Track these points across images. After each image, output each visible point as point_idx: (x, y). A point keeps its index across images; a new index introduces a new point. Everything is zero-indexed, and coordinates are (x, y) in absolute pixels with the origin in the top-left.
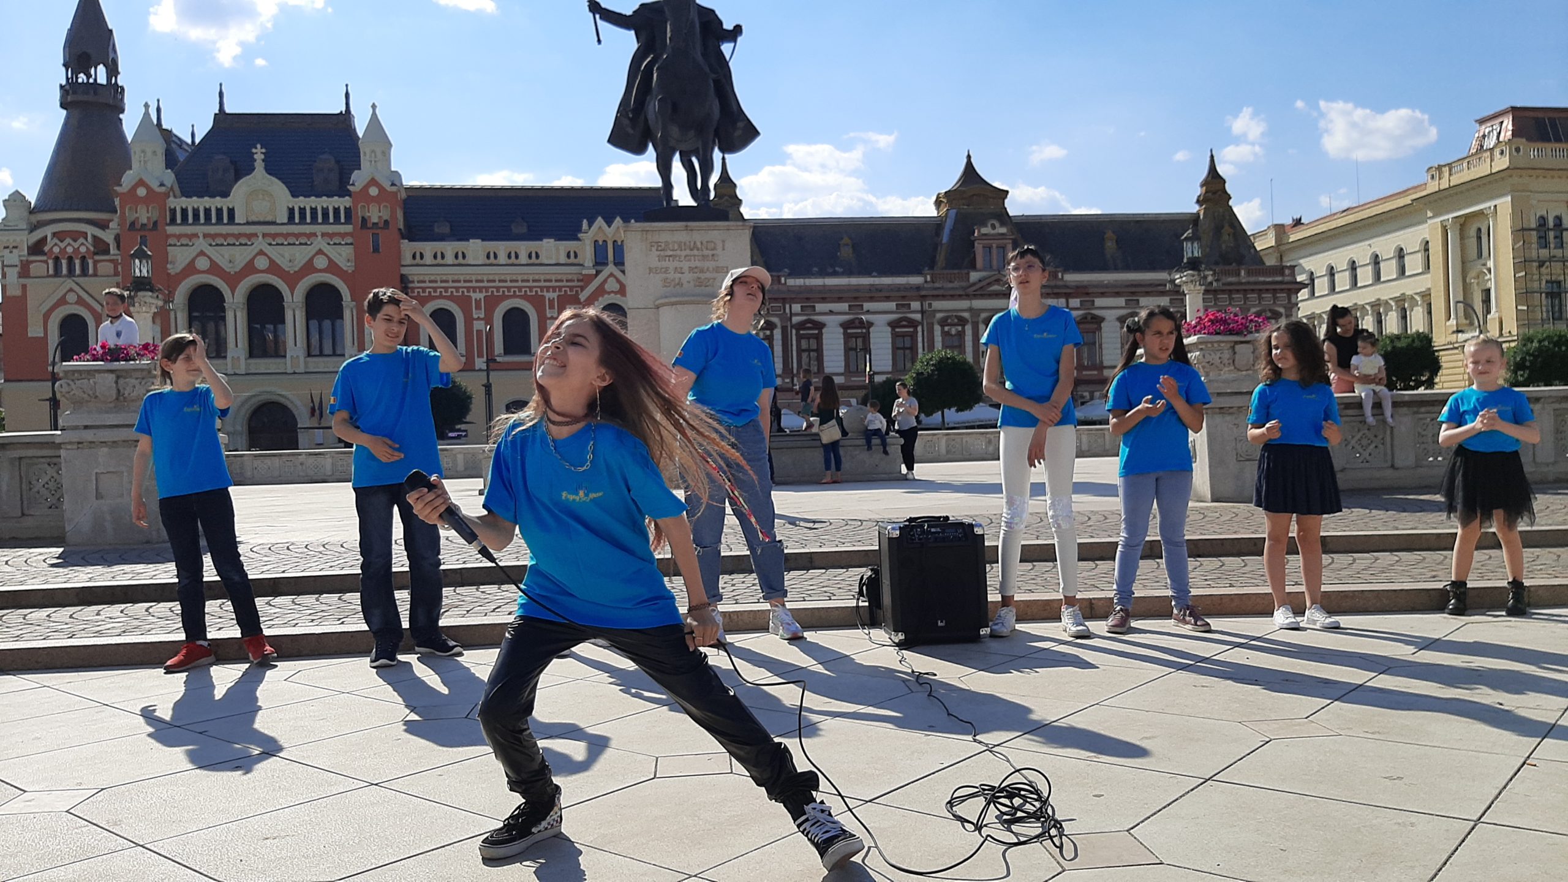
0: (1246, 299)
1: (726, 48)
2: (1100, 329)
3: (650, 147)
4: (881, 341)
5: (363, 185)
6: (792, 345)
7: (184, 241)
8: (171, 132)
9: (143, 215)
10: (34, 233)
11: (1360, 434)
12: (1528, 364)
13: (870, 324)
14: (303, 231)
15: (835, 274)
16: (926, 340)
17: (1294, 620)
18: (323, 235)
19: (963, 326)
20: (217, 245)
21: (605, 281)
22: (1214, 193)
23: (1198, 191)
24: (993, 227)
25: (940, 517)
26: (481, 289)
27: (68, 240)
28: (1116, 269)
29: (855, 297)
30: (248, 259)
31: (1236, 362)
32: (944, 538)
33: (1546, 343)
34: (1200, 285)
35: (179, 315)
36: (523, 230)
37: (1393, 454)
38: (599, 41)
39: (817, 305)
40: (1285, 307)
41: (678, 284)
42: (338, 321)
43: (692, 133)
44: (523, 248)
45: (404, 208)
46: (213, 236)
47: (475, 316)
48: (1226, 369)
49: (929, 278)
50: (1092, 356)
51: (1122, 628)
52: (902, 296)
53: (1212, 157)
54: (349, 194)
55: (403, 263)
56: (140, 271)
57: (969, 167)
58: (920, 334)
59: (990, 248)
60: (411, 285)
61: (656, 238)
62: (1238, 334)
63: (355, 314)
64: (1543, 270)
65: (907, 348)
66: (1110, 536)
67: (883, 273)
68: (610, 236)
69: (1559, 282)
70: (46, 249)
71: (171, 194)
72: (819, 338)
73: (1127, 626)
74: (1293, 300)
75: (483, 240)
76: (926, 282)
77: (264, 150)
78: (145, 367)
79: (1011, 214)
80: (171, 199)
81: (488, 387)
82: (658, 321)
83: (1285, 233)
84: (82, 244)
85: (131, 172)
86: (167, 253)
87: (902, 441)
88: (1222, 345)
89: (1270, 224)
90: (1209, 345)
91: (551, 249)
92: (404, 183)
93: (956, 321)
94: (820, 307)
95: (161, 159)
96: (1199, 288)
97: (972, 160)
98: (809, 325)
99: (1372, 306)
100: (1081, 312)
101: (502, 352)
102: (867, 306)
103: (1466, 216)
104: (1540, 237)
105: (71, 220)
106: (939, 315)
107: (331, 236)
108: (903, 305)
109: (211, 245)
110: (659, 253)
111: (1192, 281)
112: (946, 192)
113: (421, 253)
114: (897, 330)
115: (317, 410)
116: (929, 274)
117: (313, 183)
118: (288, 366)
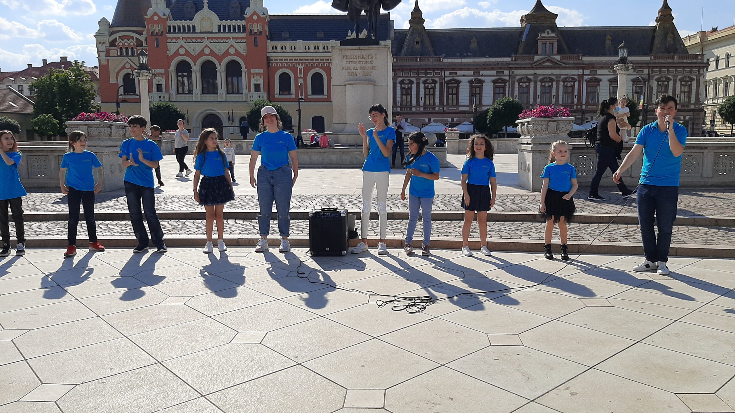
0: (676, 71)
2: (599, 85)
4: (488, 90)
5: (250, 15)
6: (444, 91)
7: (174, 41)
9: (157, 29)
10: (111, 36)
13: (484, 81)
14: (225, 36)
15: (467, 56)
16: (510, 89)
18: (233, 38)
19: (530, 83)
20: (188, 42)
22: (665, 16)
23: (657, 15)
24: (548, 33)
27: (126, 40)
29: (477, 68)
30: (201, 49)
35: (172, 74)
36: (321, 35)
39: (457, 72)
40: (696, 76)
41: (355, 75)
42: (240, 78)
44: (321, 44)
45: (269, 25)
46: (187, 38)
47: (299, 76)
48: (544, 133)
49: (514, 59)
52: (499, 68)
54: (244, 19)
55: (268, 51)
56: (142, 61)
57: (539, 2)
58: (507, 86)
59: (546, 44)
60: (271, 62)
61: (346, 53)
62: (549, 117)
63: (247, 74)
65: (501, 93)
67: (491, 56)
70: (117, 44)
71: (168, 19)
72: (458, 88)
75: (303, 40)
76: (512, 60)
79: (558, 27)
80: (169, 21)
81: (299, 111)
82: (345, 92)
83: (706, 36)
84: (132, 42)
85: (151, 9)
86: (167, 46)
88: (543, 122)
89: (698, 31)
91: (333, 44)
92: (269, 13)
93: (526, 80)
94: (459, 73)
95: (163, 4)
98: (453, 82)
100: (590, 77)
101: (311, 93)
102: (482, 72)
105: (126, 31)
106: (518, 77)
107: (237, 38)
108: (500, 72)
109: (185, 43)
110: (346, 60)
111: (621, 69)
112: (526, 15)
113: (276, 47)
114: (496, 84)
115: (231, 118)
116: (513, 57)
117: (229, 13)
118: (219, 97)
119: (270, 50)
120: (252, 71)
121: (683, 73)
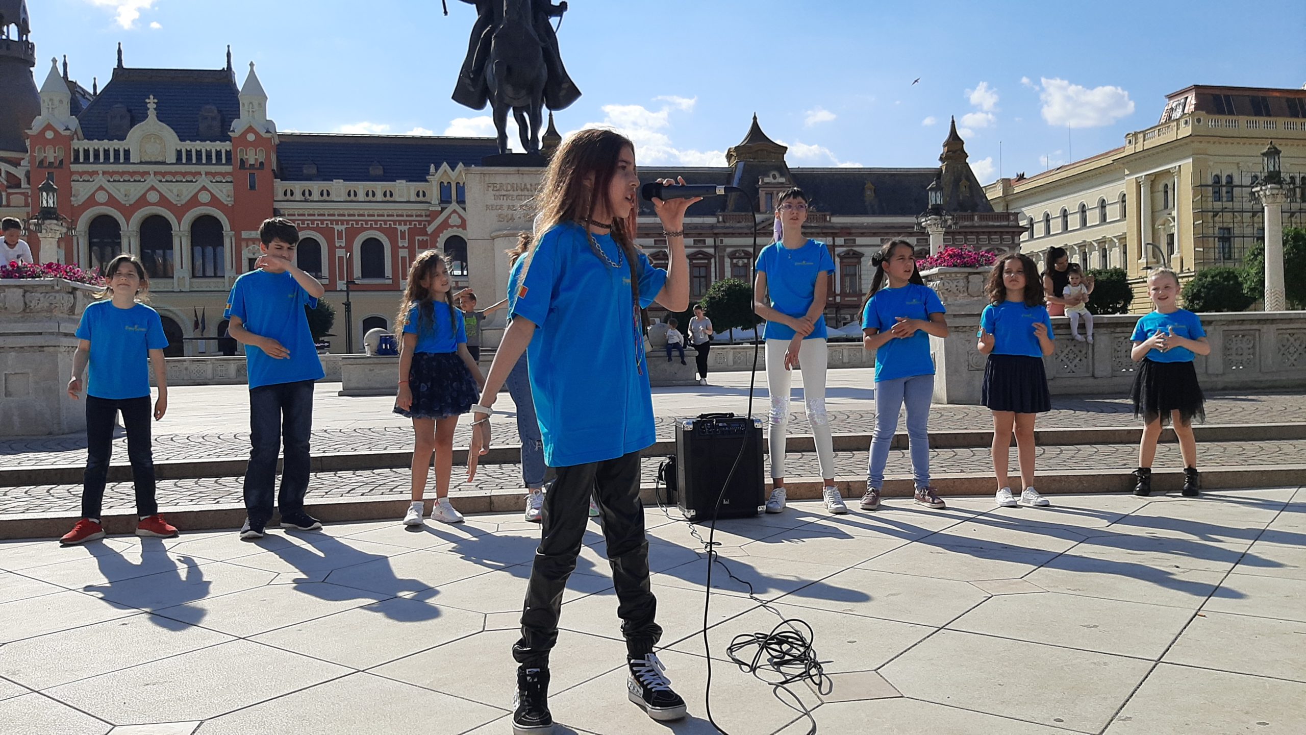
0: (978, 240)
1: (553, 21)
2: (860, 263)
3: (488, 103)
5: (241, 132)
7: (86, 177)
8: (75, 83)
9: (51, 155)
11: (1068, 349)
12: (1203, 295)
14: (190, 170)
16: (717, 270)
17: (1012, 499)
18: (207, 174)
19: (749, 258)
20: (114, 181)
21: (449, 217)
22: (954, 152)
23: (941, 150)
24: (774, 177)
25: (727, 414)
26: (342, 222)
28: (874, 214)
30: (143, 192)
31: (969, 290)
32: (729, 431)
33: (1218, 278)
34: (941, 227)
35: (81, 241)
36: (380, 171)
37: (1093, 366)
38: (446, 13)
40: (1009, 247)
41: (511, 219)
42: (219, 249)
43: (523, 92)
44: (379, 187)
45: (277, 152)
46: (112, 174)
47: (337, 245)
48: (961, 295)
49: (721, 219)
50: (853, 284)
51: (874, 505)
52: (698, 233)
53: (953, 122)
54: (229, 139)
55: (276, 199)
56: (47, 202)
57: (755, 126)
58: (713, 265)
59: (772, 194)
61: (493, 179)
62: (970, 266)
63: (233, 239)
64: (1216, 218)
65: (703, 277)
66: (865, 431)
68: (454, 179)
69: (1229, 229)
71: (75, 136)
73: (878, 504)
74: (1016, 242)
75: (345, 180)
76: (718, 222)
77: (156, 101)
78: (49, 283)
79: (789, 167)
80: (75, 141)
81: (348, 305)
82: (493, 250)
83: (1010, 186)
85: (40, 117)
86: (71, 188)
87: (697, 353)
88: (959, 275)
89: (999, 179)
90: (948, 275)
91: (403, 189)
92: (277, 131)
93: (743, 254)
95: (66, 107)
96: (940, 229)
97: (758, 121)
99: (1079, 247)
100: (845, 249)
101: (360, 275)
103: (1157, 175)
104: (1215, 192)
106: (729, 250)
107: (214, 174)
108: (699, 241)
109: (109, 181)
110: (494, 193)
111: (935, 224)
112: (736, 147)
113: (291, 190)
114: (694, 261)
115: (199, 324)
116: (721, 215)
117: (198, 129)
118: (176, 285)
119: (280, 196)
120: (245, 234)
121: (989, 243)
